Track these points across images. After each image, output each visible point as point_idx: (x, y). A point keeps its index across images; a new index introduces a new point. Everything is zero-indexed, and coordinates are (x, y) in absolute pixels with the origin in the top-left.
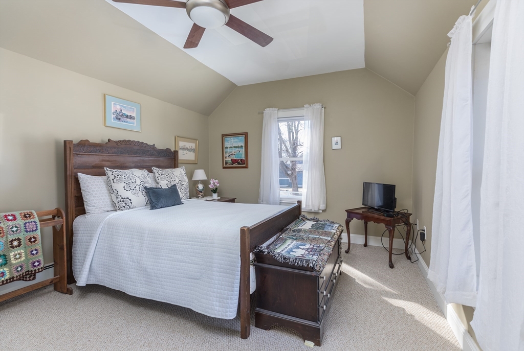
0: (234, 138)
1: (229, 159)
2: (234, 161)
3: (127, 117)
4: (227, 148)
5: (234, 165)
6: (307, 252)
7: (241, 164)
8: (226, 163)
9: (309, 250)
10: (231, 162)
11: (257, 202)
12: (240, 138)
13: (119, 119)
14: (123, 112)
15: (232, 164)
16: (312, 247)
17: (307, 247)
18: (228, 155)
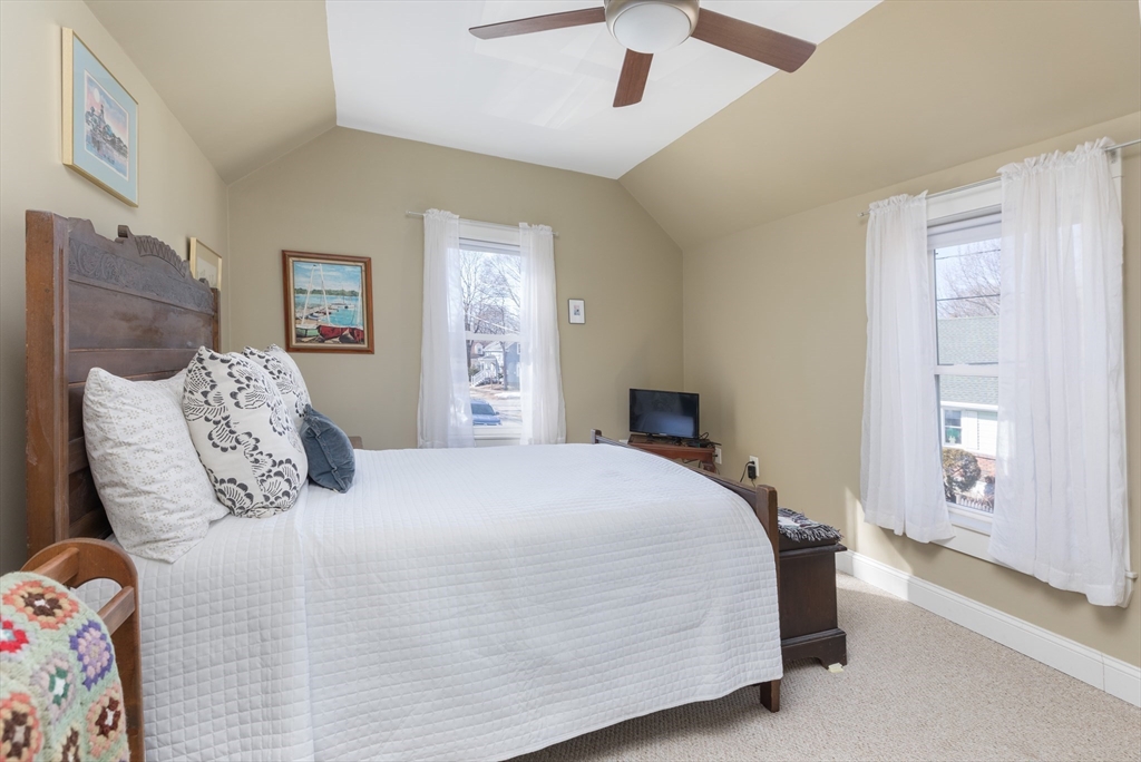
0: (327, 267)
1: (311, 327)
2: (326, 333)
4: (302, 291)
5: (329, 344)
7: (356, 340)
8: (299, 336)
10: (316, 332)
11: (415, 445)
12: (349, 269)
15: (323, 341)
18: (305, 312)
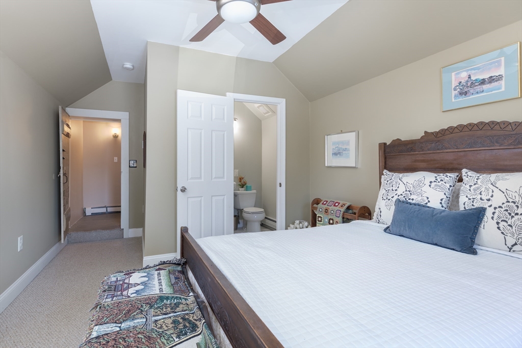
3: (483, 82)
6: (127, 281)
9: (126, 285)
13: (466, 93)
14: (473, 78)
16: (125, 293)
17: (131, 290)
